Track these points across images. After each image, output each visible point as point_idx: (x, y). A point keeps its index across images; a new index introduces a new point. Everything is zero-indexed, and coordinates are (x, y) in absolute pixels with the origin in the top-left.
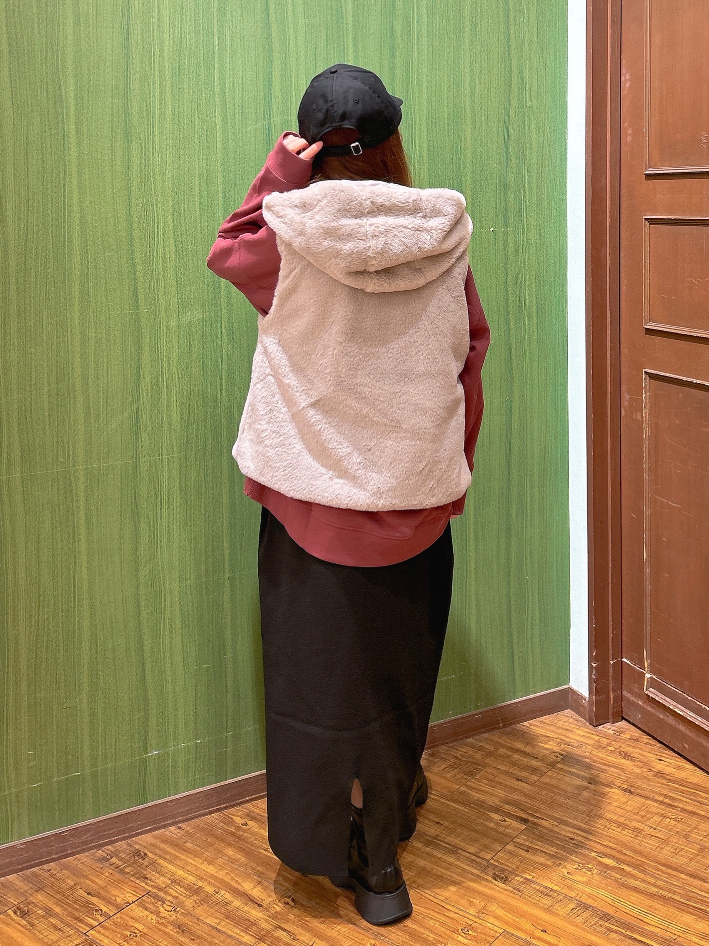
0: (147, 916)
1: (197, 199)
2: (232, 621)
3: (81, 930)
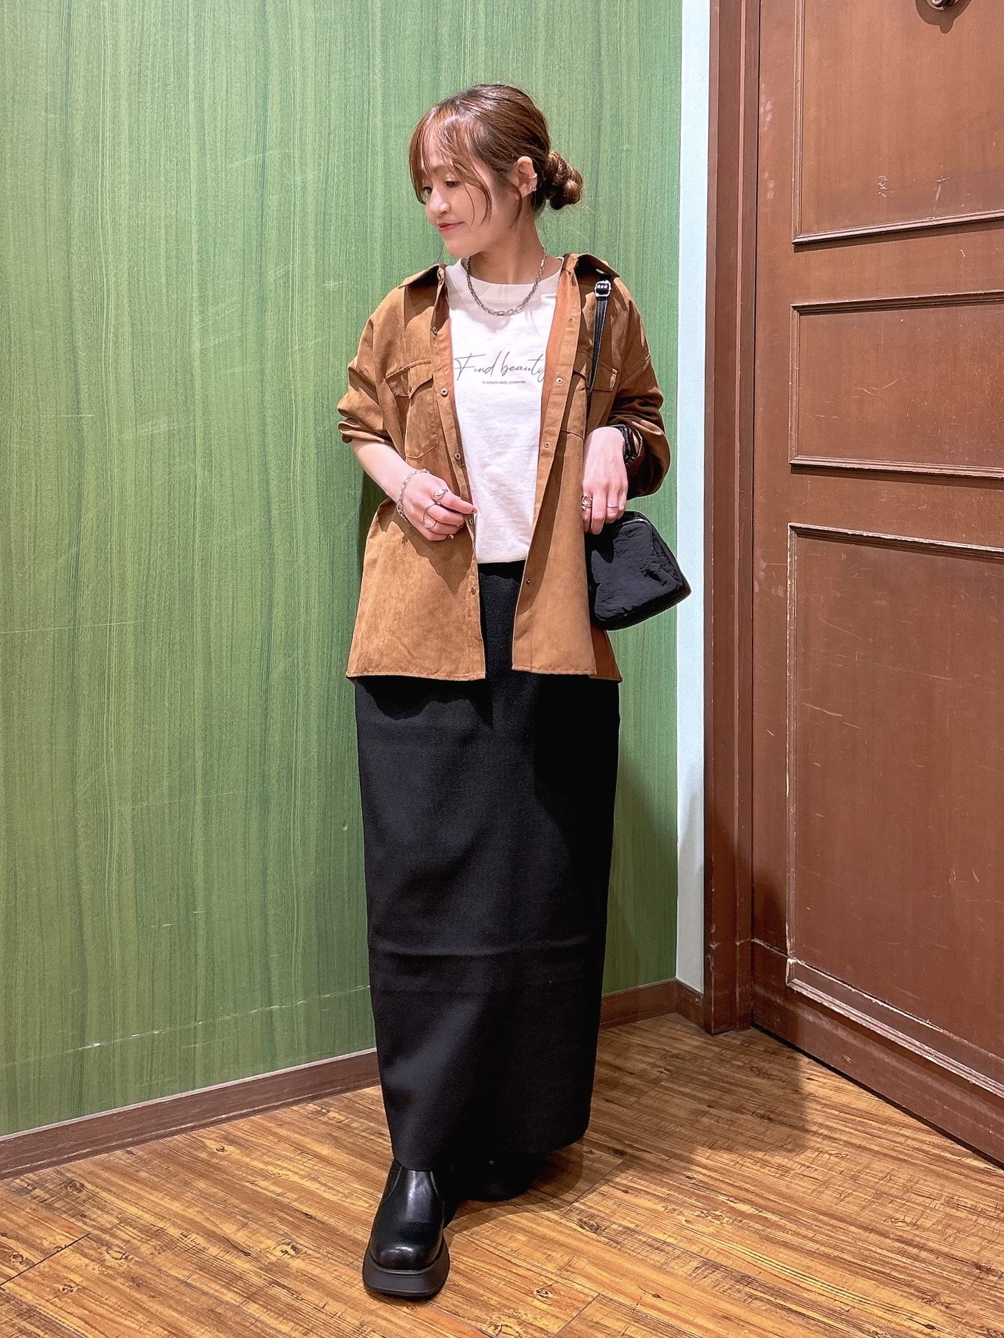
0: (87, 1265)
1: (162, 261)
2: (204, 862)
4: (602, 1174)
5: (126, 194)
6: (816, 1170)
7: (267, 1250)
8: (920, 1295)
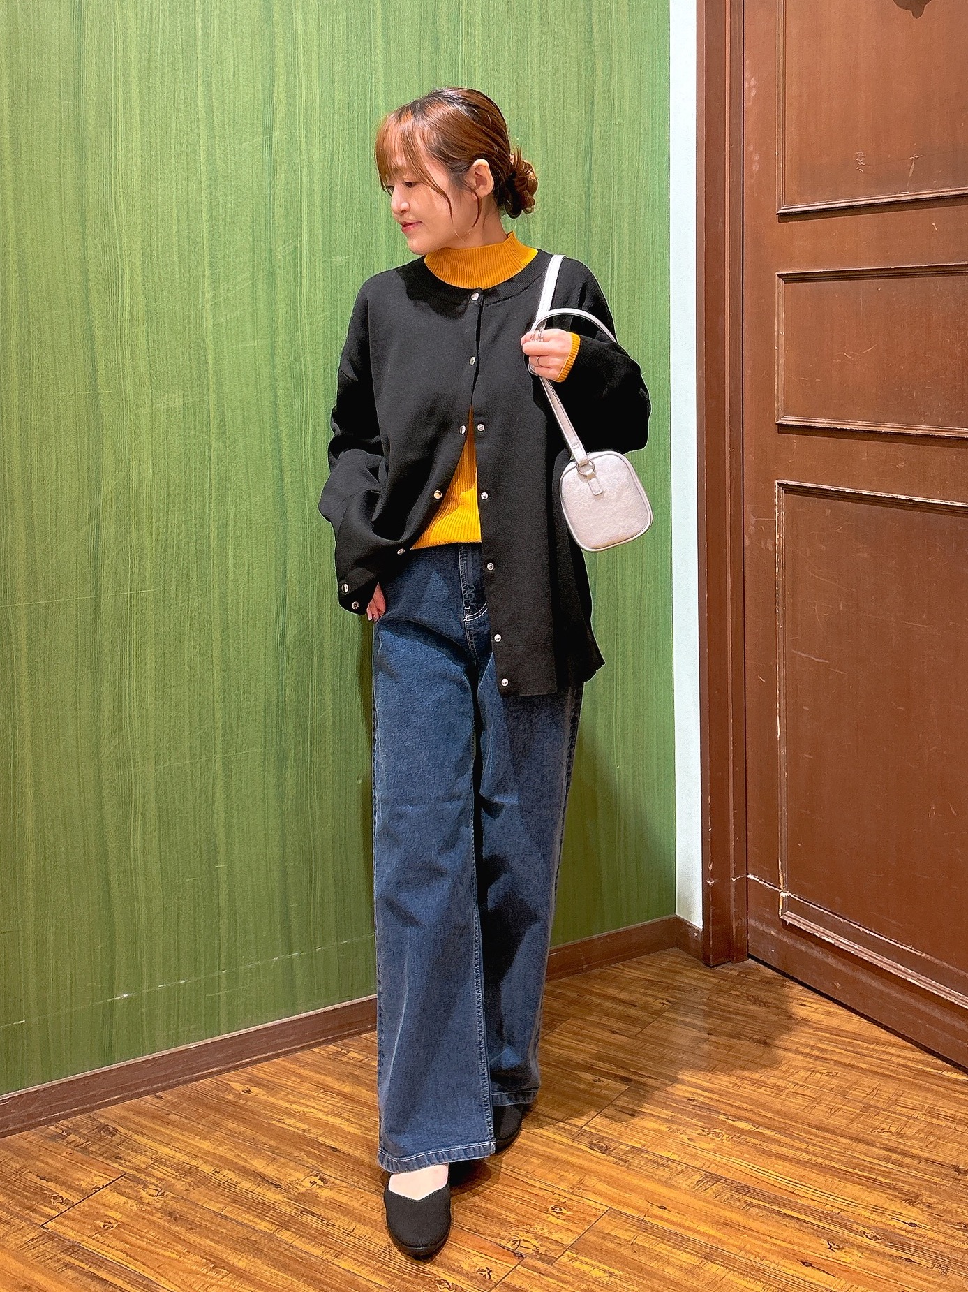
0: (125, 1203)
1: (175, 240)
2: (226, 818)
3: (36, 1221)
4: (610, 1100)
5: (138, 176)
6: (809, 1088)
7: (296, 1182)
8: (904, 1196)
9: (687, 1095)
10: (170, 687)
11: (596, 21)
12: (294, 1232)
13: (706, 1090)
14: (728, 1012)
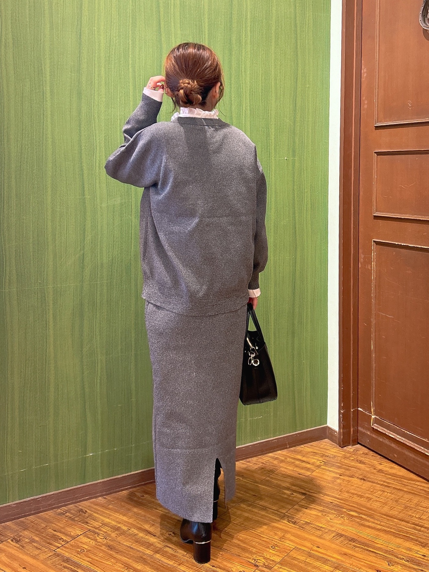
0: (89, 542)
2: (135, 379)
3: (52, 549)
4: (297, 502)
5: (103, 106)
6: (382, 499)
7: (163, 534)
8: (421, 544)
9: (330, 501)
10: (113, 323)
11: (299, 43)
12: (161, 555)
13: (338, 499)
14: (349, 466)
